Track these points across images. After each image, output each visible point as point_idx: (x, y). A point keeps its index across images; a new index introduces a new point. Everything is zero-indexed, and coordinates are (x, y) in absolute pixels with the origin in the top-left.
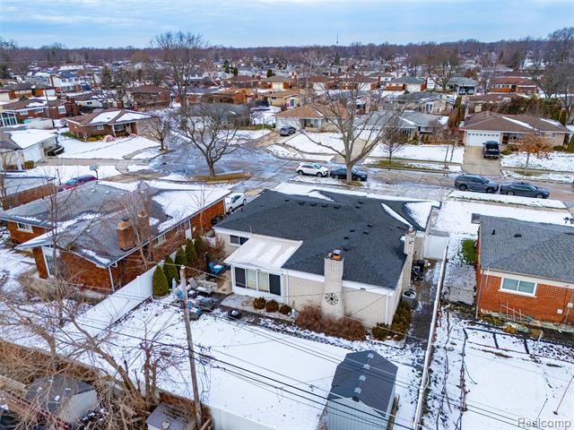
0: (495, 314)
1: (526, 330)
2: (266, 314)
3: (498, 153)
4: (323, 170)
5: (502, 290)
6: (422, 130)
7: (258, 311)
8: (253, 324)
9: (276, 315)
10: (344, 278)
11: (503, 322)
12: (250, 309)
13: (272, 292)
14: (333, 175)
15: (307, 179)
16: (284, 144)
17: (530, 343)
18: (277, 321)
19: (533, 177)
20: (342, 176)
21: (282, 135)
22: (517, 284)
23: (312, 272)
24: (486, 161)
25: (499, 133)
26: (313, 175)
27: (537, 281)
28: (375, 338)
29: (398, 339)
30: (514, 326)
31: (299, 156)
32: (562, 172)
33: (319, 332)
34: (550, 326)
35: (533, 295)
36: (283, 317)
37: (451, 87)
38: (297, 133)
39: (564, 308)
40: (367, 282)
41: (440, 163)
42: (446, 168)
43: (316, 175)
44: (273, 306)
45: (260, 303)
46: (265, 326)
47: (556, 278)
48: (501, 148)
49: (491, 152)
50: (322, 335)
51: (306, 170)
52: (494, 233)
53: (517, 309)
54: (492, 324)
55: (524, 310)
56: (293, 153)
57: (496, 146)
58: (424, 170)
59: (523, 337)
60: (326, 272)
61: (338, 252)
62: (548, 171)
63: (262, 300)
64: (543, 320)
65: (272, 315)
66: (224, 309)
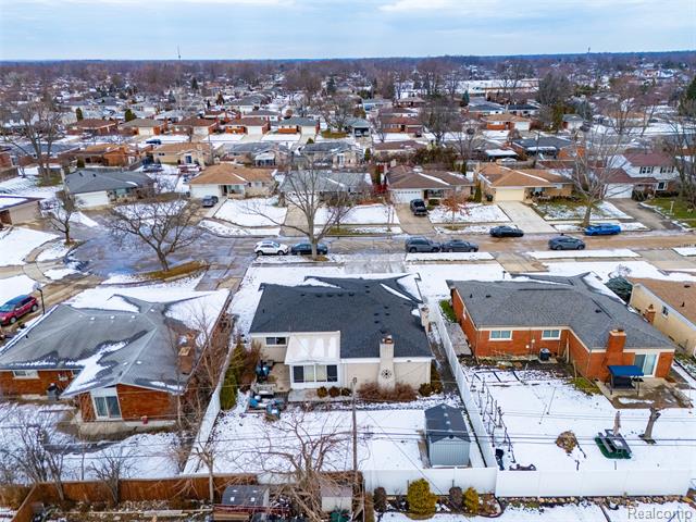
0: (488, 358)
1: (511, 365)
2: (332, 399)
3: (425, 211)
4: (283, 247)
5: (491, 339)
6: (352, 191)
7: (324, 399)
8: (327, 410)
9: (340, 398)
10: (395, 356)
11: (495, 362)
12: (317, 399)
13: (329, 380)
14: (294, 252)
15: (271, 260)
16: (214, 217)
17: (517, 373)
18: (345, 403)
19: (459, 231)
20: (306, 252)
21: (205, 207)
22: (500, 334)
23: (367, 357)
24: (417, 219)
25: (419, 190)
26: (275, 254)
27: (512, 329)
28: (423, 396)
29: (438, 393)
30: (503, 363)
31: (242, 232)
32: (479, 224)
33: (382, 403)
34: (523, 358)
35: (510, 339)
36: (347, 398)
37: (346, 128)
38: (221, 201)
39: (530, 344)
40: (411, 356)
41: (383, 225)
42: (389, 230)
43: (278, 254)
44: (334, 392)
45: (322, 392)
46: (338, 409)
47: (523, 325)
48: (426, 204)
49: (419, 209)
50: (385, 404)
51: (265, 250)
52: (471, 296)
53: (502, 351)
54: (490, 365)
55: (506, 351)
56: (234, 230)
57: (422, 204)
58: (371, 234)
59: (512, 369)
60: (381, 354)
61: (390, 337)
62: (469, 224)
63: (323, 389)
64: (518, 355)
65: (337, 399)
66: (296, 404)
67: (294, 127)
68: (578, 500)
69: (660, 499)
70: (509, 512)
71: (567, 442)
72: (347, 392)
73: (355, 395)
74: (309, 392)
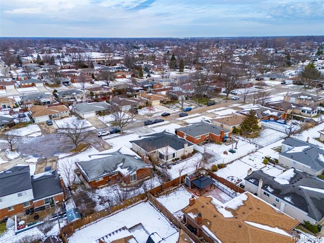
4: (108, 132)
13: (174, 157)
14: (111, 133)
17: (205, 145)
23: (182, 148)
25: (130, 105)
26: (106, 135)
32: (155, 113)
34: (203, 142)
40: (190, 146)
44: (176, 159)
47: (200, 135)
51: (103, 134)
52: (186, 131)
60: (185, 147)
62: (153, 114)
63: (173, 160)
67: (31, 84)
68: (235, 160)
69: (245, 156)
70: (228, 166)
71: (225, 153)
72: (178, 159)
73: (180, 159)
74: (170, 162)
